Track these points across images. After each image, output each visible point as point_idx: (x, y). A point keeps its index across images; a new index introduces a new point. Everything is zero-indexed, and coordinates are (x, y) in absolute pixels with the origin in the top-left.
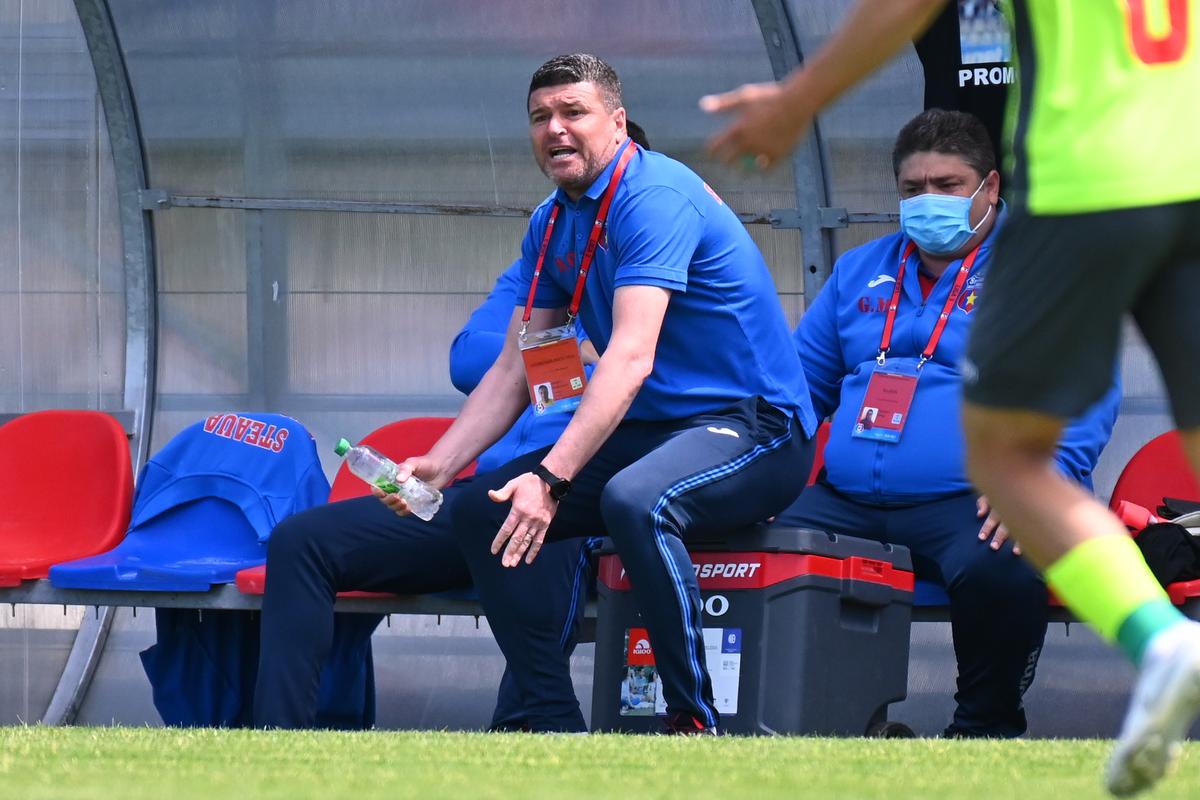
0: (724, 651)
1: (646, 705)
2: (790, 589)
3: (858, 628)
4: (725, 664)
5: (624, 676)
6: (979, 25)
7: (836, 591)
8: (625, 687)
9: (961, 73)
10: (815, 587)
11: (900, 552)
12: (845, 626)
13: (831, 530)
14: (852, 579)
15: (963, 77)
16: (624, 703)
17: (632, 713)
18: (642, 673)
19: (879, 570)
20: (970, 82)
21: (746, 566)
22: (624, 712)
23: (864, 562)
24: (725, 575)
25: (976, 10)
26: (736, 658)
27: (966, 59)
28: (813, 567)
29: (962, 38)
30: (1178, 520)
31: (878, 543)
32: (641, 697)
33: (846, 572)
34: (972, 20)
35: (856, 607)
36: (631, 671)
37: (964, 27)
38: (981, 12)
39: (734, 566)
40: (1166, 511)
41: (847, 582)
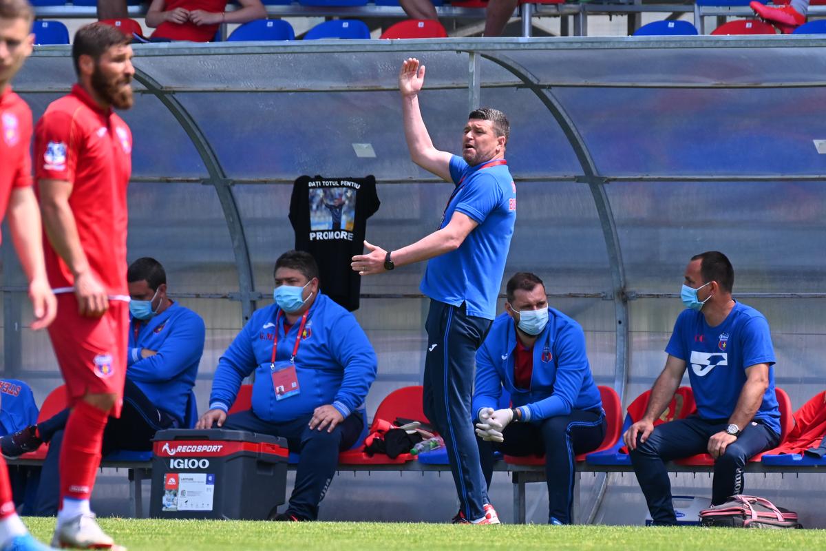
0: (207, 484)
1: (173, 506)
2: (235, 457)
3: (264, 473)
4: (208, 489)
5: (163, 494)
6: (318, 213)
7: (255, 458)
8: (164, 499)
9: (311, 234)
10: (246, 456)
11: (282, 440)
12: (259, 473)
13: (253, 431)
14: (262, 452)
15: (312, 236)
16: (164, 506)
17: (167, 510)
18: (172, 492)
19: (273, 448)
20: (315, 238)
21: (216, 447)
22: (164, 509)
23: (267, 445)
24: (208, 451)
25: (318, 207)
26: (212, 487)
27: (313, 228)
28: (245, 447)
29: (312, 219)
30: (402, 427)
31: (273, 437)
32: (171, 503)
33: (259, 449)
34: (315, 211)
35: (264, 464)
36: (167, 492)
37: (312, 214)
38: (320, 207)
39: (211, 447)
40: (397, 423)
41: (260, 454)
